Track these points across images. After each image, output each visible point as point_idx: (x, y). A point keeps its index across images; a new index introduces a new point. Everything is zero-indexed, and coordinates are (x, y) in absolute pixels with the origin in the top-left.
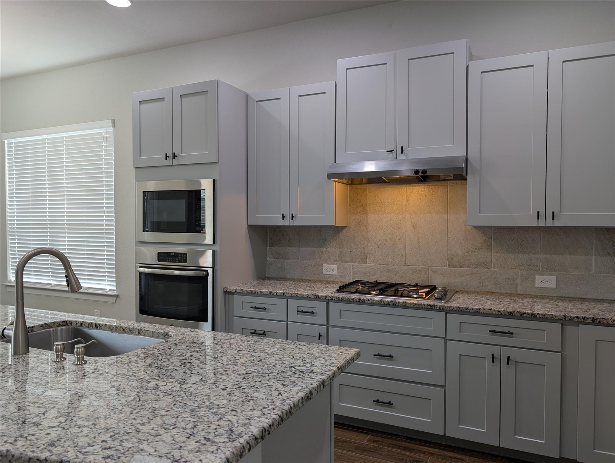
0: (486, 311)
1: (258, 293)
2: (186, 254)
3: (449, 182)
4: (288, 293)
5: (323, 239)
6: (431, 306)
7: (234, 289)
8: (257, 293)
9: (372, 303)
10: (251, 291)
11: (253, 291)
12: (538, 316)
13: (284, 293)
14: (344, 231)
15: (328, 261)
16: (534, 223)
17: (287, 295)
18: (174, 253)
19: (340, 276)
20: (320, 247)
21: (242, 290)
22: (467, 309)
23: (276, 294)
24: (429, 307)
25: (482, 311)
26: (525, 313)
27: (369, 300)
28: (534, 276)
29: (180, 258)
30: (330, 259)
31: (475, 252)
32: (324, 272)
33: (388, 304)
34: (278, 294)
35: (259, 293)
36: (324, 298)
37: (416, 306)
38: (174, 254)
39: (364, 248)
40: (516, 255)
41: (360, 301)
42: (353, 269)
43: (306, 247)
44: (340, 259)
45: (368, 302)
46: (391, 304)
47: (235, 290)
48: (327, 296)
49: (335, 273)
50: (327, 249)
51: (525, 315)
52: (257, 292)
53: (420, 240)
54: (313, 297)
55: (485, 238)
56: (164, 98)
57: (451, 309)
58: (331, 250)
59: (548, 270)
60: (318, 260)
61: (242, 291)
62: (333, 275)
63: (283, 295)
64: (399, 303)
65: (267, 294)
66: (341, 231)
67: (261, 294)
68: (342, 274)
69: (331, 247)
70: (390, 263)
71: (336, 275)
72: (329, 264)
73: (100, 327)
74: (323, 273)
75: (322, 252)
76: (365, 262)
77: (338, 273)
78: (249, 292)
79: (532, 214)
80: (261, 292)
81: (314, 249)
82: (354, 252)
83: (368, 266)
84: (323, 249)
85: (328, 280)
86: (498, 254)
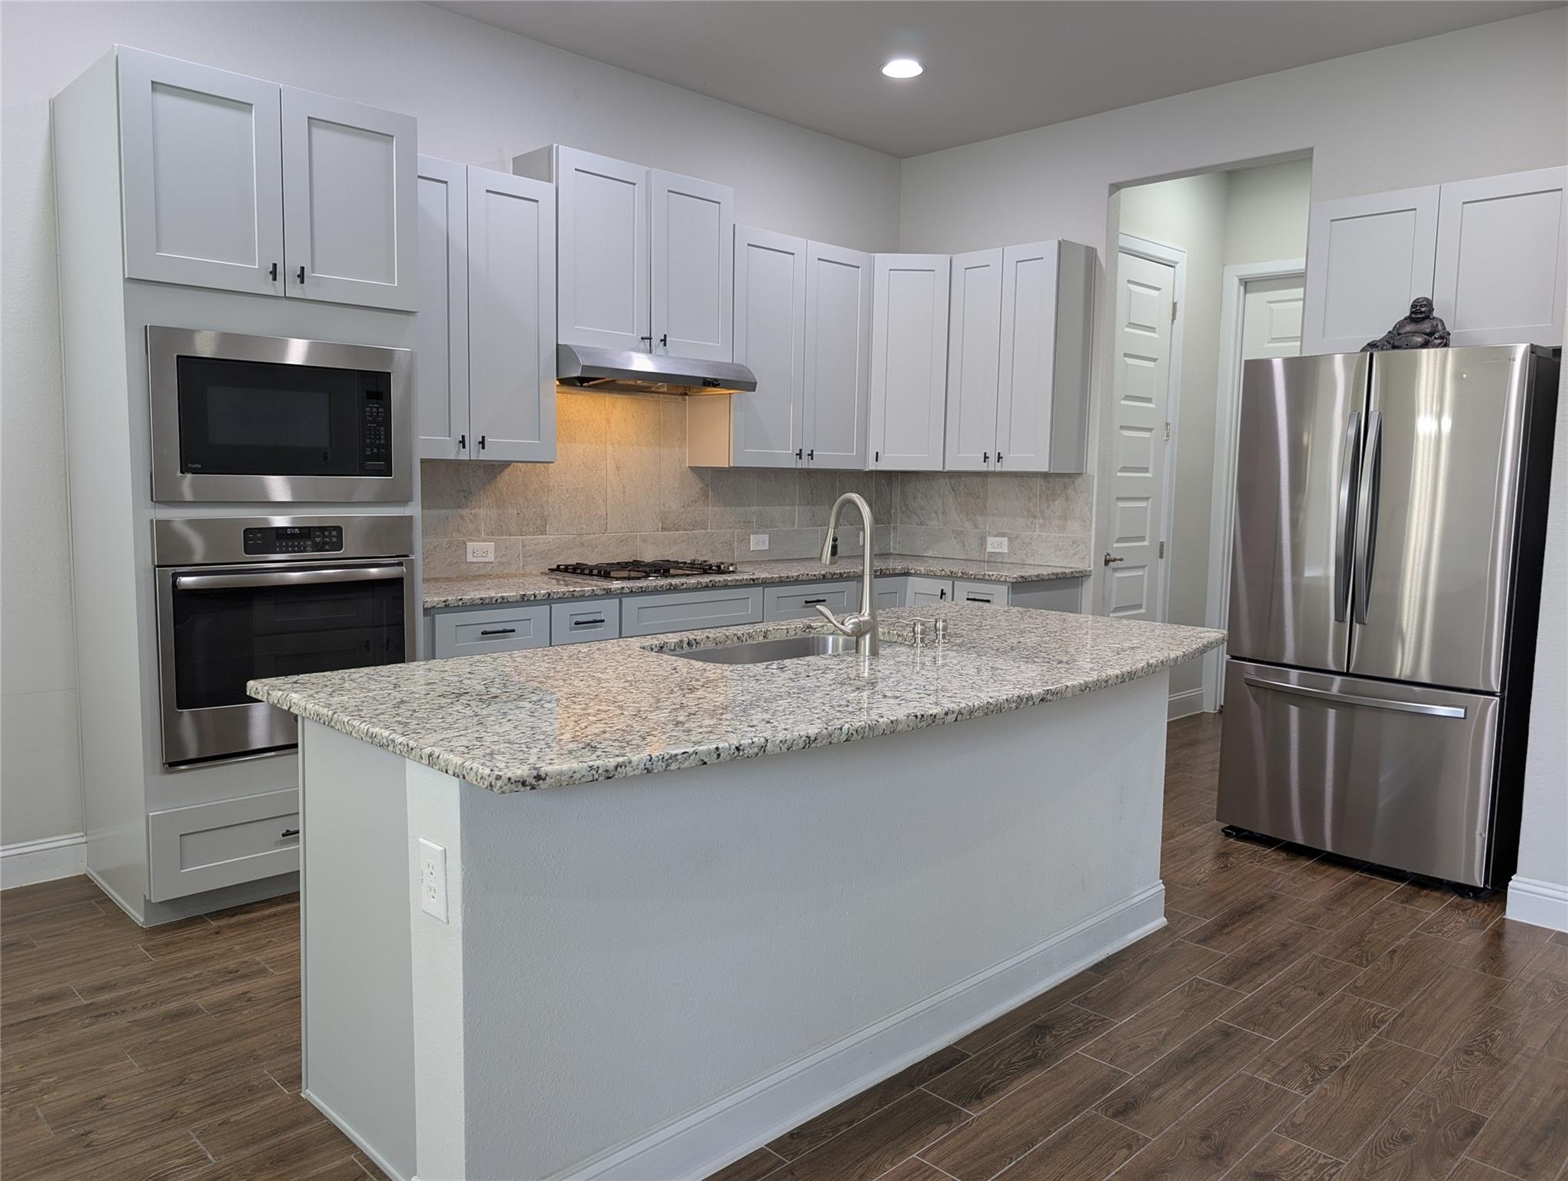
0: (804, 578)
1: (496, 600)
2: (339, 529)
3: (661, 395)
4: (558, 593)
5: (463, 491)
6: (753, 580)
7: (443, 599)
8: (494, 601)
9: (686, 589)
10: (481, 599)
11: (486, 598)
12: (845, 575)
13: (549, 594)
14: (506, 475)
15: (475, 534)
16: (792, 463)
17: (555, 596)
18: (300, 528)
19: (499, 563)
20: (459, 507)
21: (461, 599)
22: (788, 577)
23: (535, 597)
24: (752, 582)
25: (801, 578)
26: (835, 574)
27: (683, 584)
28: (749, 536)
29: (318, 540)
30: (478, 531)
31: (691, 506)
32: (470, 558)
33: (706, 587)
34: (538, 598)
35: (499, 601)
36: (618, 592)
37: (738, 583)
38: (297, 531)
39: (542, 507)
40: (733, 508)
41: (672, 588)
42: (523, 546)
43: (429, 509)
44: (498, 531)
45: (683, 587)
46: (710, 585)
47: (444, 601)
48: (623, 588)
49: (491, 558)
50: (474, 512)
51: (835, 577)
52: (494, 599)
53: (626, 490)
54: (602, 593)
55: (701, 485)
56: (251, 105)
57: (773, 580)
58: (482, 512)
59: (761, 528)
60: (454, 534)
61: (460, 603)
62: (486, 563)
63: (549, 597)
64: (720, 581)
65: (517, 601)
66: (500, 473)
67: (503, 603)
68: (504, 560)
69: (480, 507)
70: (584, 531)
71: (492, 563)
72: (478, 541)
73: (697, 643)
74: (468, 560)
75: (462, 518)
76: (543, 532)
77: (496, 558)
78: (477, 601)
79: (791, 451)
80: (503, 598)
81: (449, 511)
82: (524, 515)
83: (550, 540)
84: (465, 512)
85: (477, 573)
86: (715, 509)
